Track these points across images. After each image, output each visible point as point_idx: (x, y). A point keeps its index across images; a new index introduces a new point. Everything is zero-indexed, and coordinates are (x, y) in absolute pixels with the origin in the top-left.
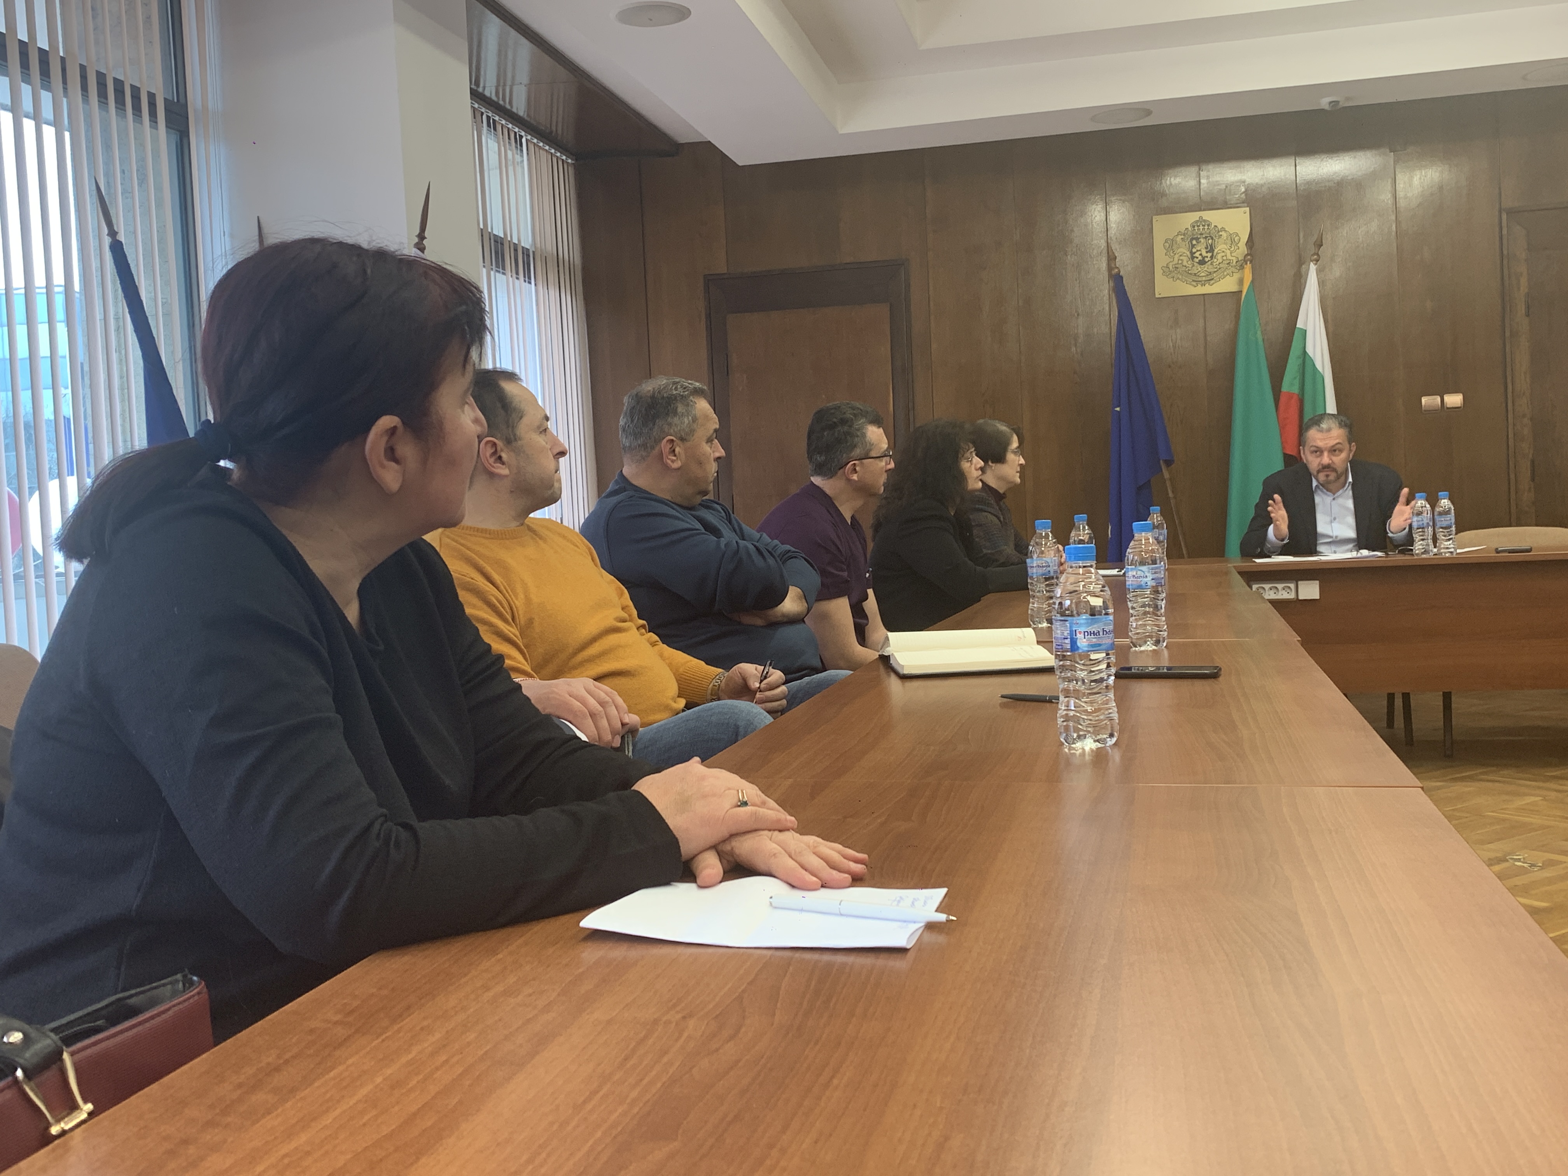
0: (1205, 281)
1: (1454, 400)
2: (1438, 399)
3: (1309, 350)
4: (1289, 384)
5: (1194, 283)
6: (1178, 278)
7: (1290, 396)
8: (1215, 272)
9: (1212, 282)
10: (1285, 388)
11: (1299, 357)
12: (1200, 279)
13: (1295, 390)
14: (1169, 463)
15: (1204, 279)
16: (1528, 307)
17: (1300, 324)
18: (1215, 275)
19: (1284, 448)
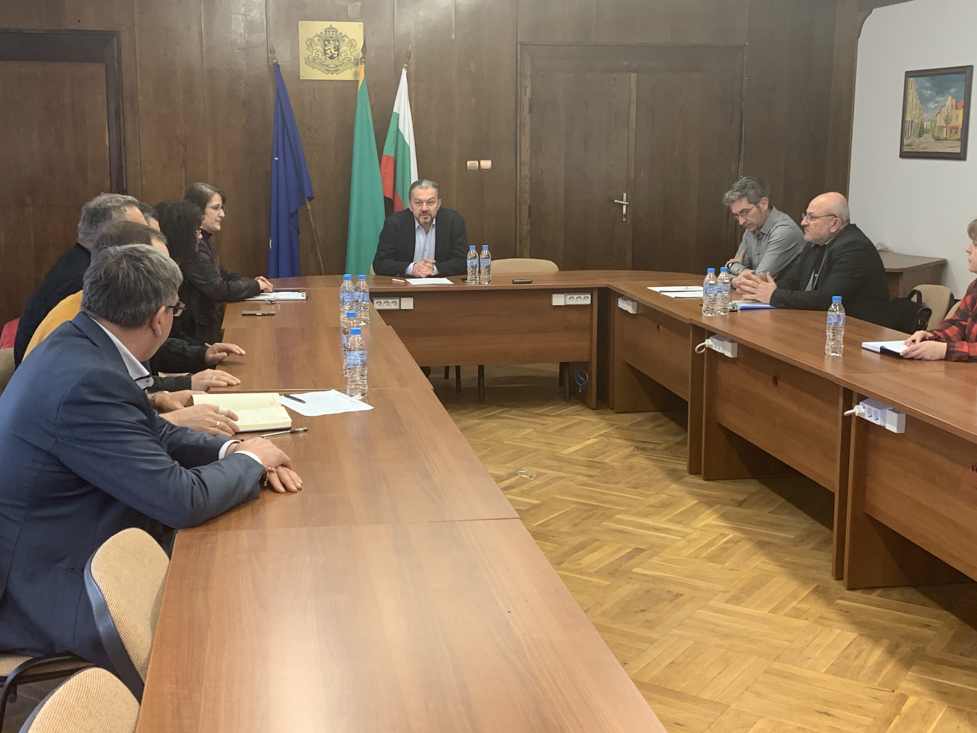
0: (334, 71)
1: (486, 164)
2: (477, 163)
3: (401, 128)
4: (389, 150)
5: (326, 72)
6: (315, 67)
7: (388, 157)
8: (341, 65)
9: (338, 72)
10: (386, 152)
11: (394, 132)
12: (330, 69)
13: (392, 154)
14: (310, 199)
15: (333, 69)
16: (531, 107)
17: (395, 110)
18: (340, 67)
19: (384, 193)
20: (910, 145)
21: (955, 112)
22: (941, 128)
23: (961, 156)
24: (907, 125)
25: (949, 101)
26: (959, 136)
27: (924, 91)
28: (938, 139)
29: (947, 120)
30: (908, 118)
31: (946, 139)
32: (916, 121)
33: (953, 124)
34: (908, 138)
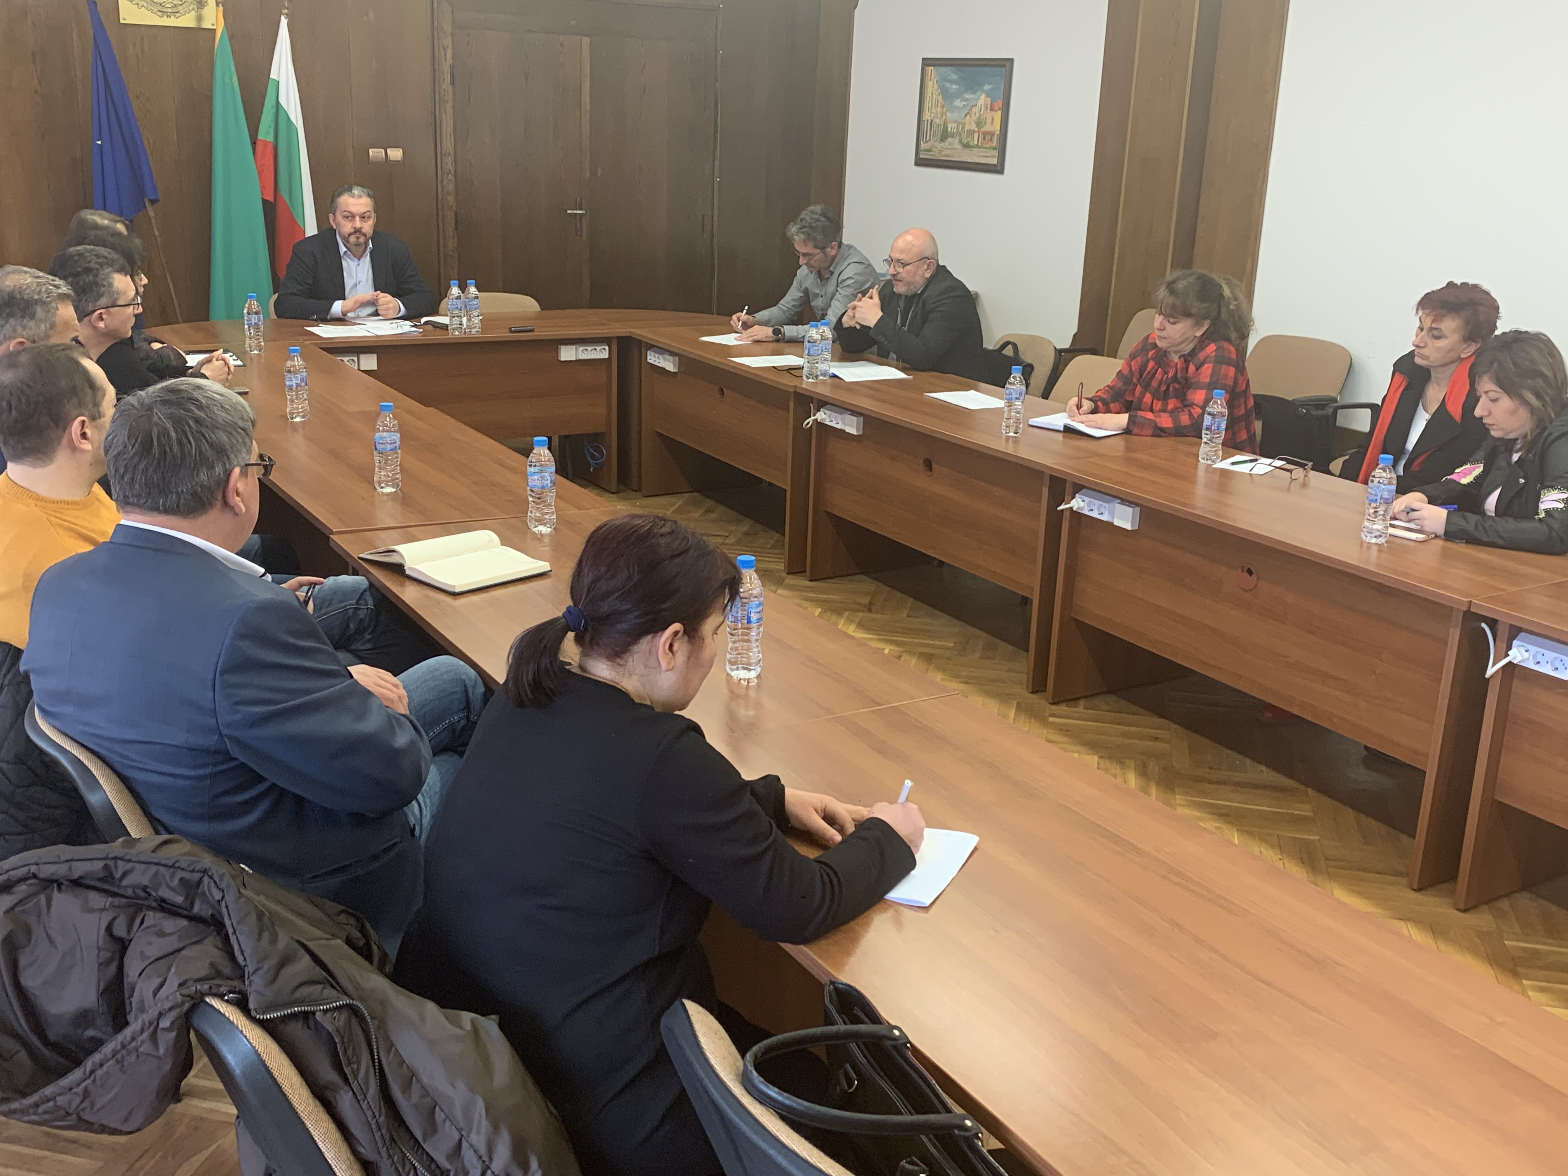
0: (171, 13)
1: (395, 154)
2: (383, 151)
3: (283, 101)
4: (265, 133)
5: (160, 14)
6: (143, 6)
7: (266, 143)
8: (181, 5)
9: (178, 15)
10: (261, 136)
11: (273, 107)
12: (165, 10)
13: (270, 138)
14: (153, 202)
15: (170, 10)
16: (453, 76)
17: (273, 75)
18: (180, 8)
19: (262, 194)
20: (929, 150)
21: (989, 115)
22: (971, 133)
23: (998, 169)
24: (925, 127)
25: (983, 100)
26: (995, 143)
27: (948, 85)
28: (967, 146)
29: (979, 124)
30: (927, 116)
31: (977, 146)
32: (938, 121)
33: (987, 128)
34: (926, 142)
